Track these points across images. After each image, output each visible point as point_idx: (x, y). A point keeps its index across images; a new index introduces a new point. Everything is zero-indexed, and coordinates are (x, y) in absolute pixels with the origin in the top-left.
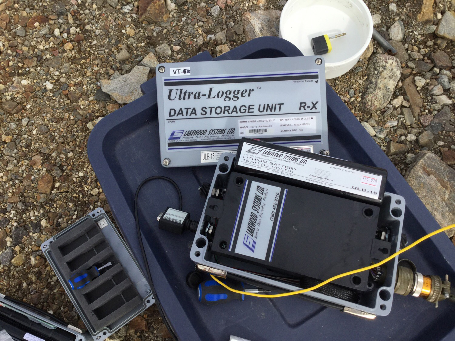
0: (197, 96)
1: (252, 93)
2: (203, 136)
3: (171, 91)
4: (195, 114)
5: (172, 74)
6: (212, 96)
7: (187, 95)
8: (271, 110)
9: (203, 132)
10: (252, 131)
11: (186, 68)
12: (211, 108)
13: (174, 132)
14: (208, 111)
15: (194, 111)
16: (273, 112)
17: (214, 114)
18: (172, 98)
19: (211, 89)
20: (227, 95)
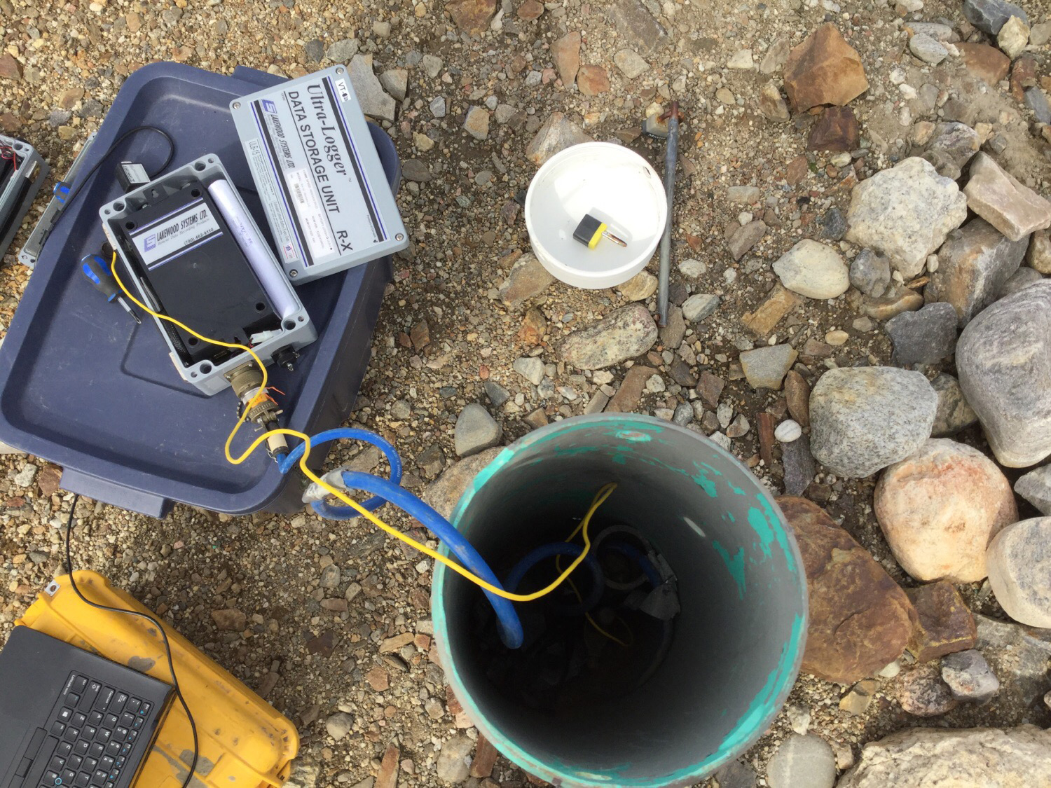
0: (321, 116)
1: (342, 174)
2: (276, 135)
3: (318, 86)
4: (300, 119)
5: (338, 83)
6: (325, 131)
7: (319, 105)
8: (328, 201)
9: (281, 134)
10: (297, 186)
11: (349, 96)
12: (312, 135)
13: (272, 103)
14: (308, 132)
15: (301, 118)
16: (326, 204)
17: (305, 140)
18: (311, 90)
19: (333, 128)
20: (331, 147)
